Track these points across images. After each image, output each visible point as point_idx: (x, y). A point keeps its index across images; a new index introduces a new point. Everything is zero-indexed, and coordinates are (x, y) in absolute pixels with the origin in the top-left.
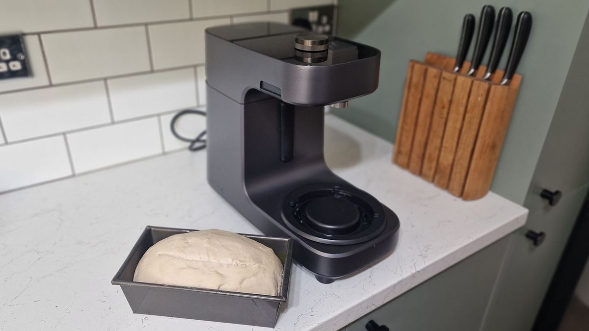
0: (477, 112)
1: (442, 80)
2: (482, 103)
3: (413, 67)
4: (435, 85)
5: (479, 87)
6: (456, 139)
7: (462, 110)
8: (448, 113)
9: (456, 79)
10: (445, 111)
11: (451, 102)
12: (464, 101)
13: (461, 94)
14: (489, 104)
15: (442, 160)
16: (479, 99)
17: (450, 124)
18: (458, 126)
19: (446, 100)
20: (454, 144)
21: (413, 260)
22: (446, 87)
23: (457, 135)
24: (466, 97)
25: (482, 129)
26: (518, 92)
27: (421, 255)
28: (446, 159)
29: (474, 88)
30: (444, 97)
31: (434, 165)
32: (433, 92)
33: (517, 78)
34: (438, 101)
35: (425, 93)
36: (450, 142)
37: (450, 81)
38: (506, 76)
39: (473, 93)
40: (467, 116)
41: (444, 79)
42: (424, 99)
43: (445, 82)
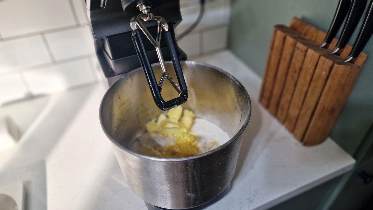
0: (320, 83)
1: (296, 49)
2: (325, 77)
3: (275, 32)
4: (291, 51)
5: (324, 63)
6: (302, 99)
7: (308, 78)
8: (298, 77)
9: (306, 51)
10: (296, 75)
11: (301, 69)
12: (311, 71)
13: (309, 65)
14: (330, 79)
15: (291, 111)
16: (323, 73)
17: (299, 86)
18: (305, 89)
19: (298, 66)
20: (300, 103)
21: (241, 203)
22: (298, 55)
23: (303, 96)
24: (313, 68)
25: (322, 98)
26: (361, 69)
27: (248, 199)
28: (294, 112)
29: (320, 62)
30: (296, 63)
31: (285, 112)
32: (288, 57)
33: (362, 56)
34: (292, 66)
35: (283, 56)
36: (297, 100)
37: (302, 51)
38: (352, 55)
39: (318, 67)
40: (312, 83)
41: (298, 48)
42: (282, 61)
43: (298, 51)
